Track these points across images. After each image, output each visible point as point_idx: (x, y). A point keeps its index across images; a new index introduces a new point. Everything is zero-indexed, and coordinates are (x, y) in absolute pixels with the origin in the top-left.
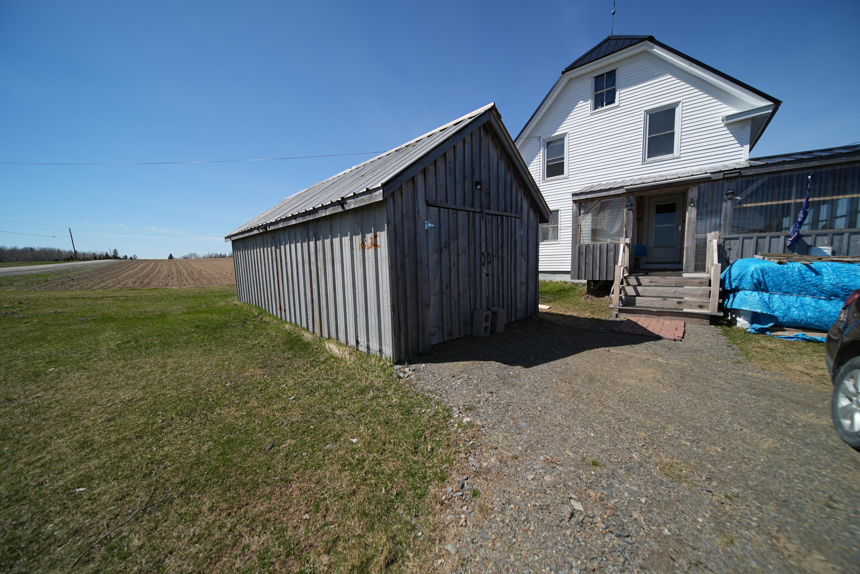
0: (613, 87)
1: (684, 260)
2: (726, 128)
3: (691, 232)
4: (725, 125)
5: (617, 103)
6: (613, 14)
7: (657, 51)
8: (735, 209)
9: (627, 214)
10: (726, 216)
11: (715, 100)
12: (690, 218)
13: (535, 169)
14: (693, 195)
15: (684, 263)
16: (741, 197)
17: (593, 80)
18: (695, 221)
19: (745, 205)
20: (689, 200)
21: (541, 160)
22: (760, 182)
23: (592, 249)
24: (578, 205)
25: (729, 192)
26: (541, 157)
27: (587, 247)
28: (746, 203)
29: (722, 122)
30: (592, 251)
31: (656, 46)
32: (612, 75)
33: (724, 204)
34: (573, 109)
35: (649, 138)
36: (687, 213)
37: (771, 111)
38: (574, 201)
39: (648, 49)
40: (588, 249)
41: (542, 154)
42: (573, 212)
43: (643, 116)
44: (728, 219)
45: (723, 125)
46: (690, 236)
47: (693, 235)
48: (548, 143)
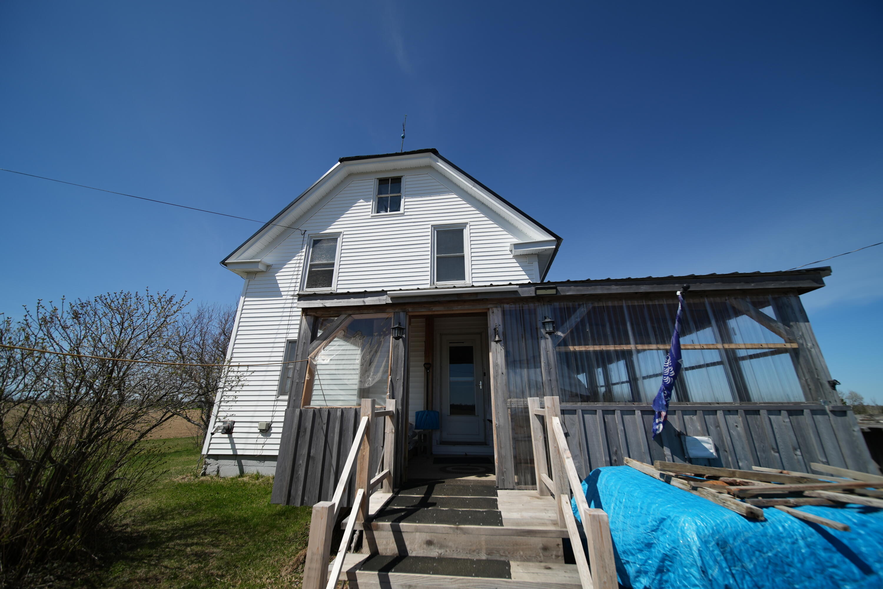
0: (399, 194)
1: (496, 456)
2: (514, 261)
3: (500, 393)
4: (514, 256)
5: (402, 211)
6: (403, 137)
7: (441, 165)
8: (559, 354)
9: (395, 347)
10: (548, 364)
11: (500, 229)
12: (496, 365)
13: (292, 273)
14: (496, 322)
15: (496, 464)
16: (563, 333)
17: (377, 182)
18: (504, 371)
19: (571, 348)
20: (491, 331)
21: (302, 261)
22: (583, 311)
23: (325, 421)
24: (312, 320)
25: (546, 320)
26: (303, 257)
27: (317, 415)
28: (574, 345)
29: (510, 253)
30: (325, 427)
31: (440, 160)
32: (397, 181)
33: (543, 343)
34: (352, 207)
35: (437, 258)
36: (491, 354)
37: (554, 247)
38: (305, 311)
39: (433, 163)
40: (318, 420)
41: (304, 254)
42: (299, 333)
43: (430, 230)
44: (553, 371)
45: (511, 256)
46: (500, 402)
47: (505, 401)
48: (316, 242)
